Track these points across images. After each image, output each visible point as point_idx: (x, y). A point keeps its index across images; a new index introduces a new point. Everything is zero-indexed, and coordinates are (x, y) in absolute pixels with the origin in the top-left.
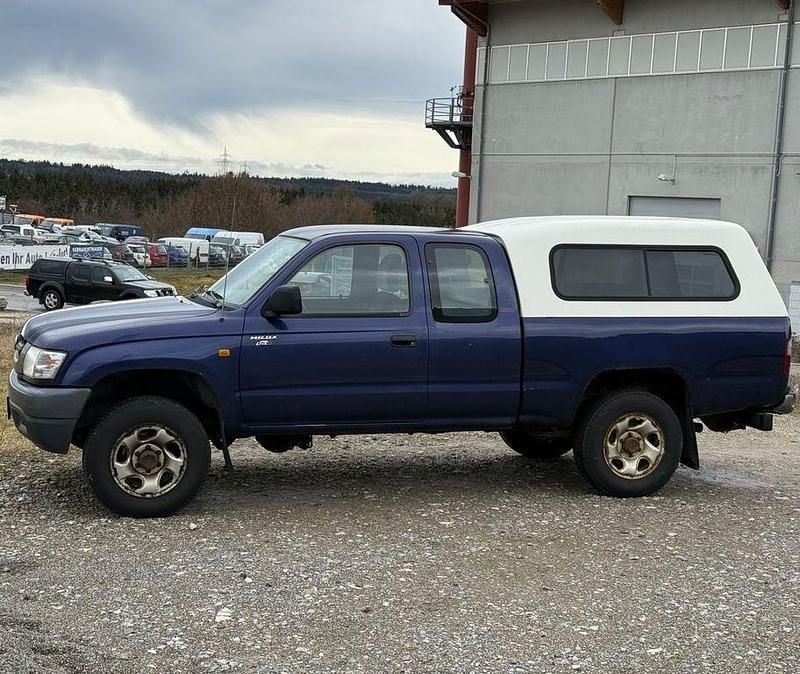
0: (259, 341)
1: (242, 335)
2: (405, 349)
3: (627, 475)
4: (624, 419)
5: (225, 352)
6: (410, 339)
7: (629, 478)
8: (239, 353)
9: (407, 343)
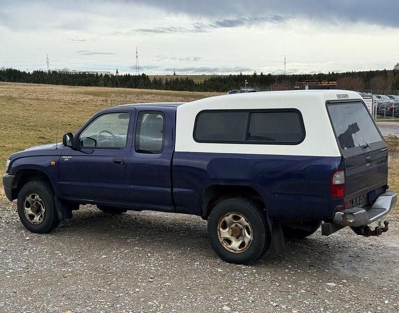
0: (65, 158)
1: (61, 156)
2: (118, 165)
3: (233, 250)
4: (229, 215)
5: (53, 163)
6: (120, 161)
7: (233, 251)
8: (58, 163)
9: (120, 163)
